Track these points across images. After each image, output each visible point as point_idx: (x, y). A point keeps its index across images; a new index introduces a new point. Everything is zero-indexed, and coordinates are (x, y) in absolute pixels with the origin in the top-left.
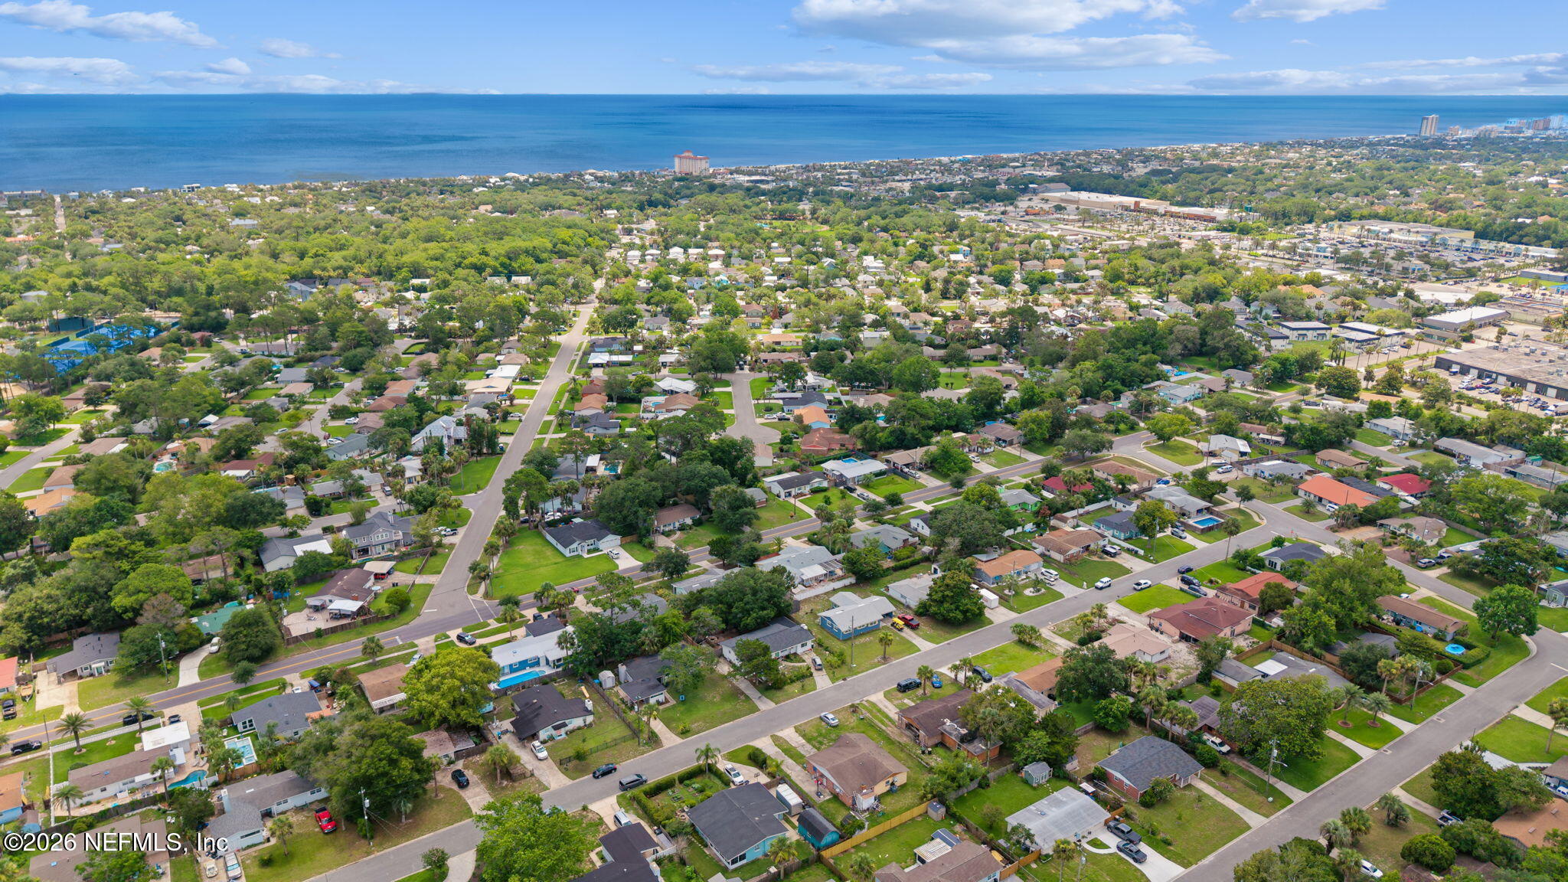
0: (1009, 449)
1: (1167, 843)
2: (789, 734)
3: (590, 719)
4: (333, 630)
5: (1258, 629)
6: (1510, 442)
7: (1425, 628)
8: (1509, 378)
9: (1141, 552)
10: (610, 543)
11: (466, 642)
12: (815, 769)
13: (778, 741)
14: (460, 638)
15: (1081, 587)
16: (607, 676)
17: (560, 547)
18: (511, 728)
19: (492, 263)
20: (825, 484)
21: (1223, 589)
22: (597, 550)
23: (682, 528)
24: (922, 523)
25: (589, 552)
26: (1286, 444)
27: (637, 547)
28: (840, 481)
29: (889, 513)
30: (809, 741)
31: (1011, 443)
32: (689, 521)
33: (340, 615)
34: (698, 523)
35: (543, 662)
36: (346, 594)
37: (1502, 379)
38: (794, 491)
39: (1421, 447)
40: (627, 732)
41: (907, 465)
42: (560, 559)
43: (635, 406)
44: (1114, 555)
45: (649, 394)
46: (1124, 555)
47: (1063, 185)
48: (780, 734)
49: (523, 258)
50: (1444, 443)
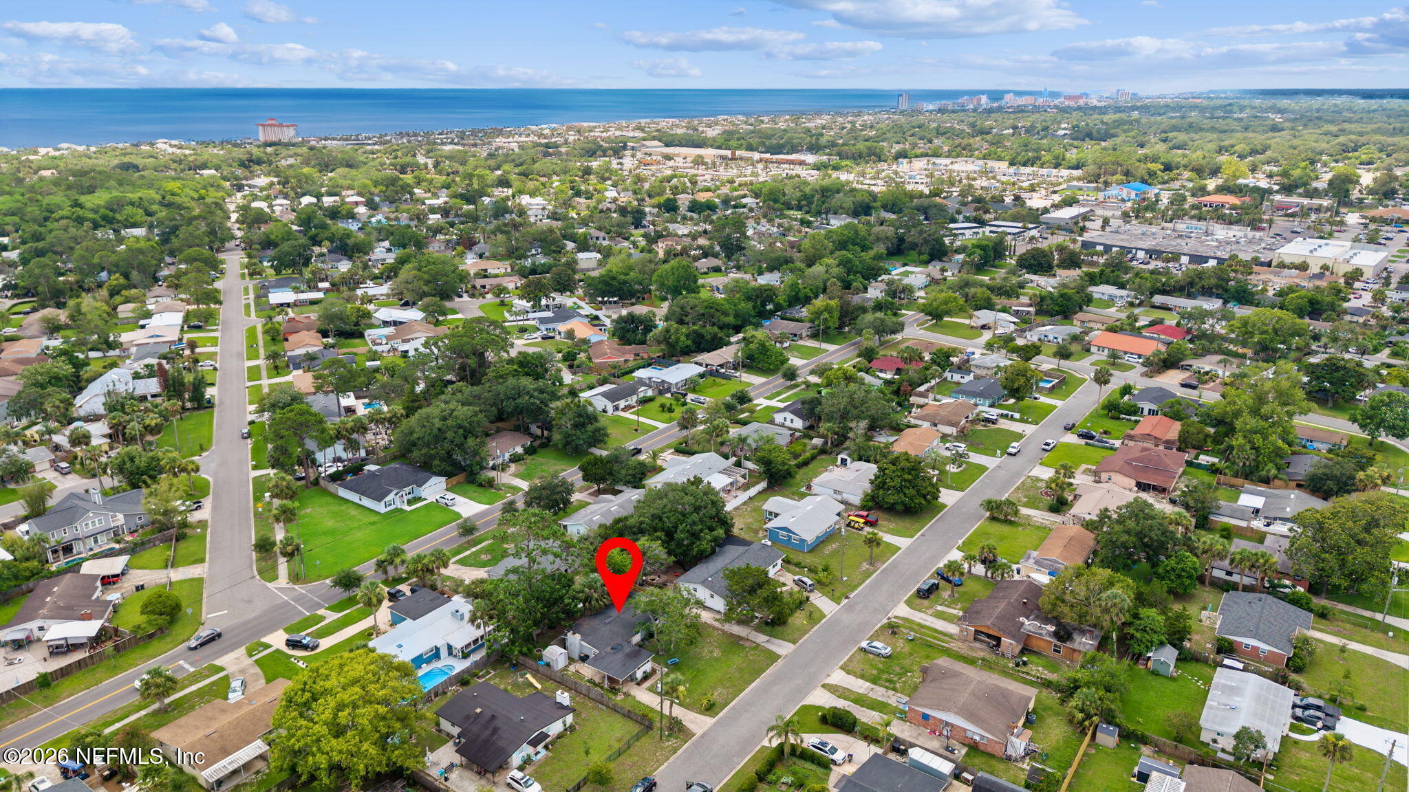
0: (801, 342)
1: (1362, 709)
2: (838, 677)
3: (570, 719)
4: (64, 672)
5: (1190, 469)
6: (1207, 292)
7: (1316, 445)
8: (1147, 251)
9: (1017, 416)
10: (434, 489)
11: (305, 647)
12: (926, 717)
13: (833, 689)
14: (293, 644)
15: (994, 455)
16: (554, 653)
17: (367, 502)
20: (650, 393)
21: (1131, 437)
22: (419, 499)
23: (515, 459)
24: (789, 416)
25: (410, 503)
26: (1036, 314)
27: (471, 488)
28: (663, 388)
29: (743, 411)
30: (874, 681)
31: (801, 338)
32: (519, 450)
33: (60, 649)
34: (530, 451)
35: (444, 652)
36: (67, 613)
37: (1141, 254)
38: (622, 404)
39: (1140, 305)
40: (635, 728)
41: (721, 366)
42: (374, 518)
43: (357, 341)
44: (994, 422)
45: (372, 326)
46: (1001, 421)
47: (656, 143)
48: (829, 681)
50: (1158, 299)
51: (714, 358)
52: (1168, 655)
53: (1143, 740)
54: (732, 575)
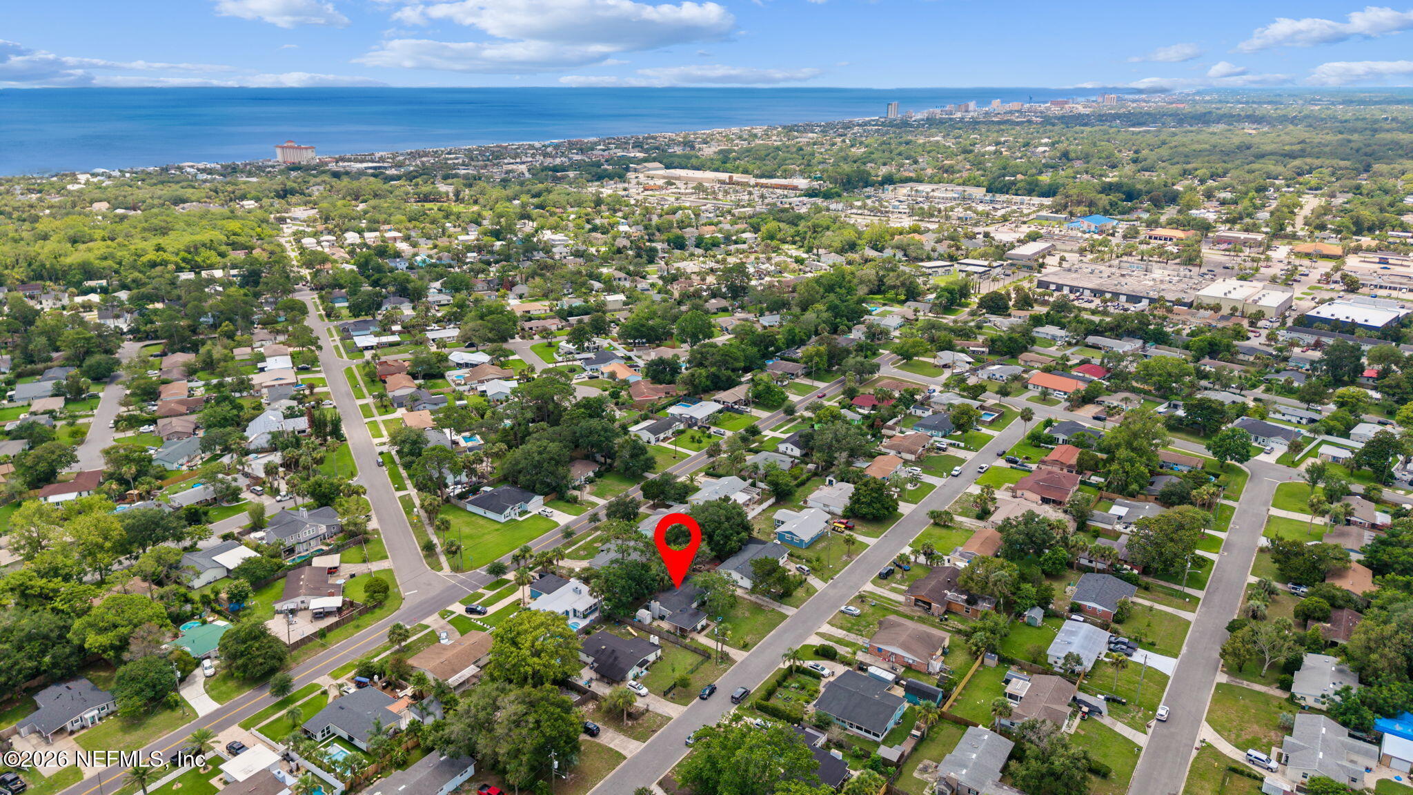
0: (797, 380)
1: (1153, 644)
2: (826, 628)
3: (659, 652)
4: (326, 630)
5: (1083, 487)
6: (1131, 334)
7: (1180, 467)
8: (1092, 290)
9: (962, 445)
10: (536, 505)
11: (479, 613)
12: (880, 650)
13: (822, 635)
14: (471, 611)
15: (942, 476)
16: (643, 614)
17: (490, 515)
18: (594, 675)
19: (173, 258)
20: (682, 427)
21: (1043, 462)
22: (526, 512)
23: (590, 481)
24: (790, 446)
25: (521, 514)
26: (990, 353)
27: (561, 504)
28: (691, 422)
29: (754, 442)
30: (849, 630)
31: (797, 376)
32: (591, 474)
33: (320, 615)
34: (598, 475)
35: (571, 614)
36: (318, 592)
37: (1087, 292)
38: (662, 436)
39: (1076, 344)
40: (700, 658)
41: (735, 403)
42: (498, 526)
43: (440, 381)
44: (944, 450)
45: (449, 368)
46: (950, 448)
47: (657, 165)
48: (820, 630)
49: (205, 253)
50: (1091, 339)
51: (729, 396)
52: (1037, 614)
53: (1012, 662)
54: (757, 564)
